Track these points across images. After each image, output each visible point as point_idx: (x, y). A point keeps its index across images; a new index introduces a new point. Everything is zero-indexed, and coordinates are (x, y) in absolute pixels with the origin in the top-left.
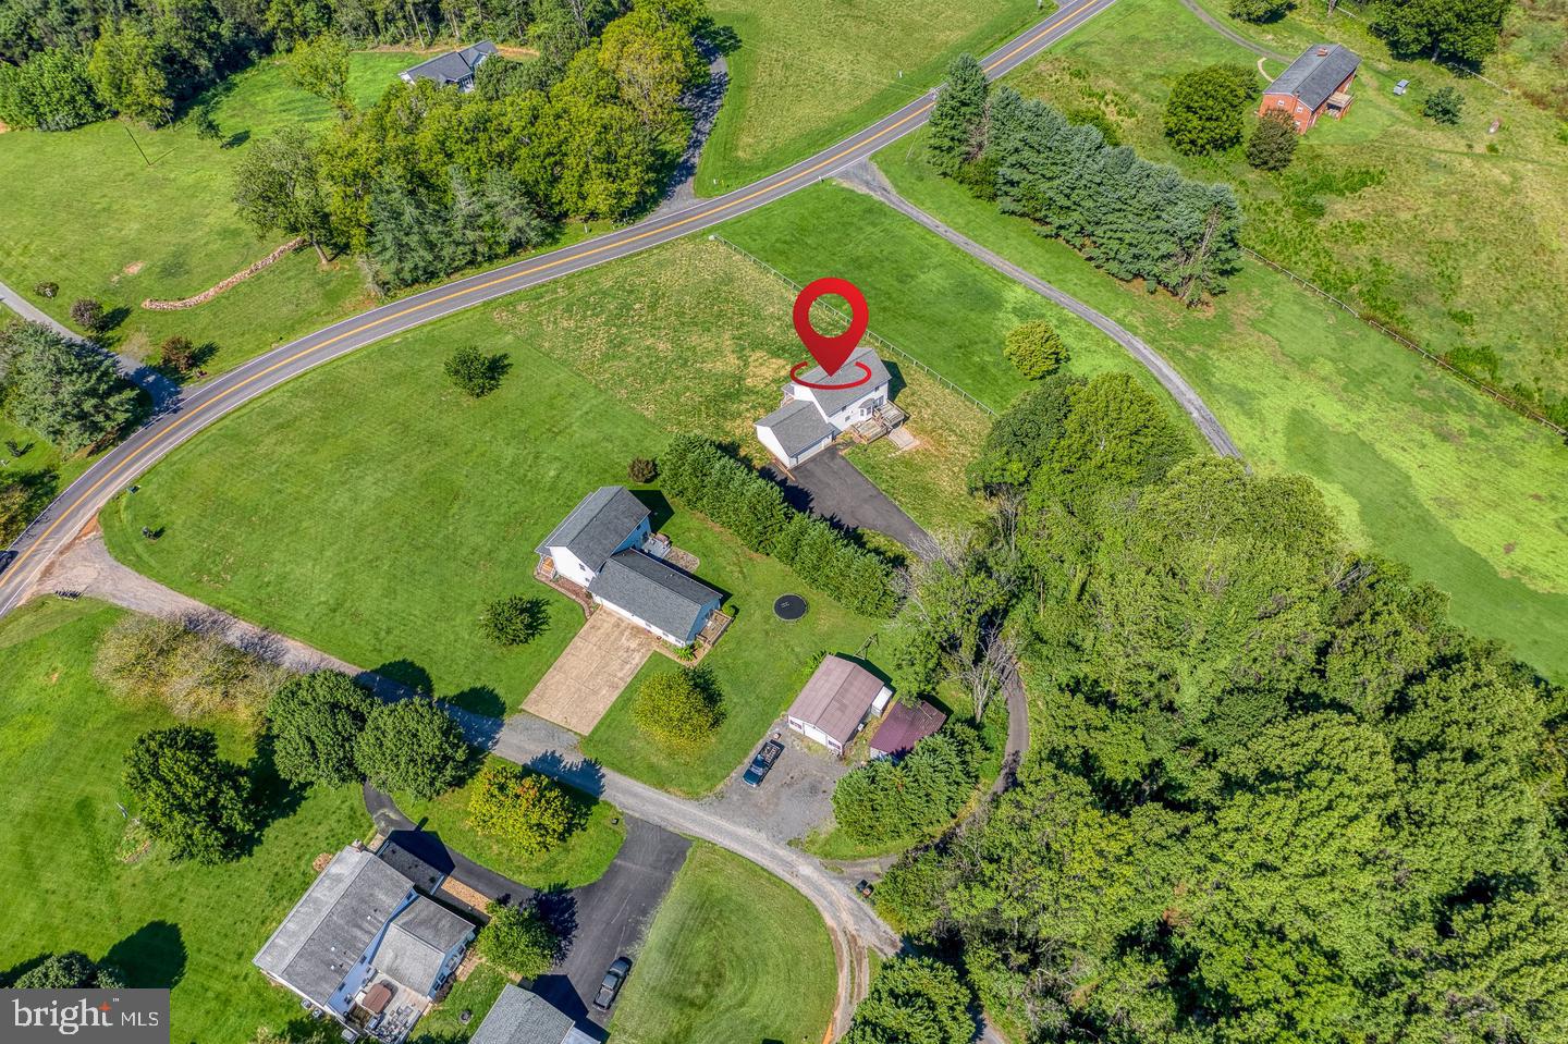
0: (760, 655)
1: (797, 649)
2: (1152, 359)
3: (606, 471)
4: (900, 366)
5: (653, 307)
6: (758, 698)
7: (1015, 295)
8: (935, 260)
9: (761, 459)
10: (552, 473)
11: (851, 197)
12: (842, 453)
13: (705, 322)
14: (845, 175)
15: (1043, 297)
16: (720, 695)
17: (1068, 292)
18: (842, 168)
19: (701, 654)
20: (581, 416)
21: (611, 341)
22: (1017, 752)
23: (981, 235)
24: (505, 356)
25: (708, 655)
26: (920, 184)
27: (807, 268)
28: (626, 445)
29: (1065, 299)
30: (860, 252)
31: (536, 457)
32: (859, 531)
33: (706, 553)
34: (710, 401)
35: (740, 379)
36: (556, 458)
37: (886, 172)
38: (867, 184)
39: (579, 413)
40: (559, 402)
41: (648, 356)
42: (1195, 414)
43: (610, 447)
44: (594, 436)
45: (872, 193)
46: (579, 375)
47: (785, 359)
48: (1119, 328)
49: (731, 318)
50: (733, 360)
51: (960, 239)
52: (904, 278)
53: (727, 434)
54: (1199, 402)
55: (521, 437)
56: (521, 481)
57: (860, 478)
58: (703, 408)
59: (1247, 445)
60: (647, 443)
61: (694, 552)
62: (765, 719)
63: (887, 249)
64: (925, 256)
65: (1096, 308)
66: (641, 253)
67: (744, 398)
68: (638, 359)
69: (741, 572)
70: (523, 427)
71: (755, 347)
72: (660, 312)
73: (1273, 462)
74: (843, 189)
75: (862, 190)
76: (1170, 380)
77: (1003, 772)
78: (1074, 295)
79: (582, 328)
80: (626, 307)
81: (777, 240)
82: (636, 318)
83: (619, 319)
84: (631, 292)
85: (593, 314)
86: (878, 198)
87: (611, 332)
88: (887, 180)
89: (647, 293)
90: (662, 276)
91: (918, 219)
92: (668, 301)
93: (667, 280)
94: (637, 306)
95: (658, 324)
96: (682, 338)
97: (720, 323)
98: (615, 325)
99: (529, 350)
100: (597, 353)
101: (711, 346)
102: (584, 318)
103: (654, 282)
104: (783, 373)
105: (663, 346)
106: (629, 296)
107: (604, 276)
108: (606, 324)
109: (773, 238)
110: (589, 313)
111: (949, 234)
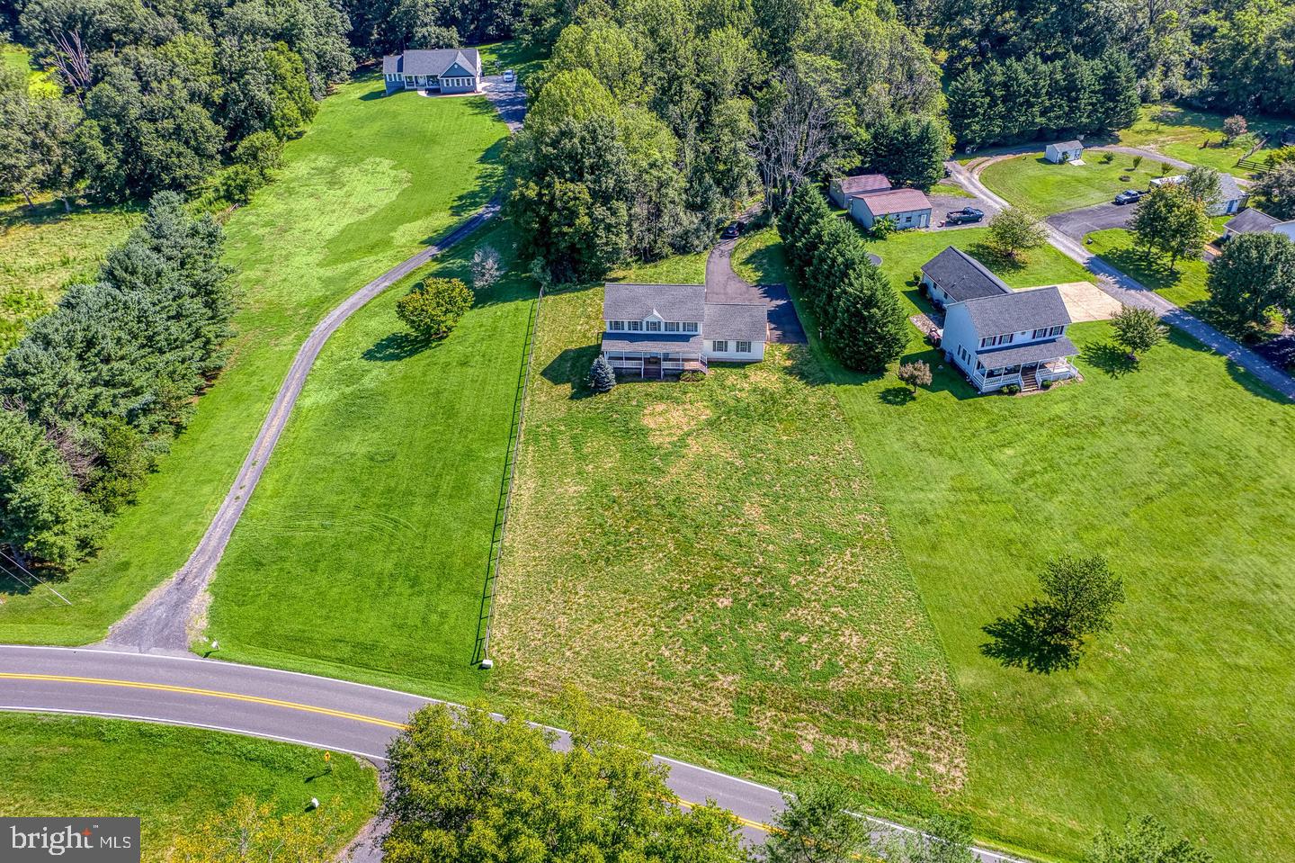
5: (706, 584)
8: (317, 461)
11: (233, 601)
14: (172, 639)
18: (154, 654)
21: (812, 564)
24: (988, 651)
26: (137, 560)
28: (901, 431)
29: (295, 375)
31: (1018, 480)
35: (712, 423)
36: (995, 464)
37: (126, 605)
38: (178, 605)
40: (948, 526)
43: (920, 439)
44: (932, 461)
45: (202, 588)
47: (638, 422)
49: (632, 502)
50: (694, 449)
51: (247, 475)
53: (786, 383)
55: (1028, 519)
56: (1051, 466)
65: (291, 358)
67: (731, 402)
68: (800, 514)
70: (1016, 526)
71: (651, 451)
72: (702, 566)
74: (214, 619)
75: (202, 600)
78: (281, 374)
79: (835, 616)
80: (741, 614)
81: (420, 593)
82: (746, 579)
83: (771, 594)
84: (708, 639)
85: (799, 632)
86: (211, 574)
87: (800, 579)
88: (149, 595)
89: (689, 617)
90: (636, 638)
91: (234, 519)
92: (674, 580)
93: (636, 625)
94: (725, 602)
95: (727, 550)
96: (720, 508)
97: (653, 502)
98: (785, 587)
99: (943, 634)
100: (848, 558)
101: (699, 477)
102: (817, 635)
103: (659, 635)
104: (660, 407)
105: (752, 511)
106: (718, 633)
107: (714, 719)
108: (796, 601)
109: (419, 603)
110: (803, 639)
111: (247, 482)
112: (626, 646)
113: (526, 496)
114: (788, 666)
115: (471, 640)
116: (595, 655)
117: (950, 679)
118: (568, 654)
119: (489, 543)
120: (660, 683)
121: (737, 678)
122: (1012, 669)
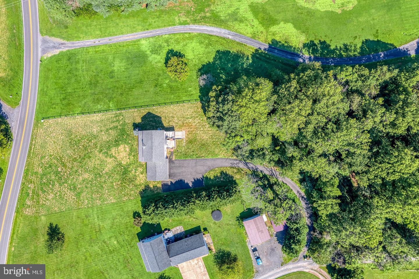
0: (225, 233)
1: (231, 223)
2: (201, 28)
3: (127, 228)
4: (151, 111)
5: (64, 165)
6: (237, 243)
7: (145, 45)
8: (110, 57)
9: (158, 183)
10: (115, 242)
11: (57, 59)
12: (174, 159)
13: (85, 155)
14: (44, 51)
15: (152, 37)
16: (229, 252)
17: (155, 28)
18: (40, 50)
19: (213, 247)
20: (98, 220)
21: (71, 189)
22: (298, 191)
23: (110, 32)
24: (51, 224)
25: (214, 246)
26: (69, 29)
27: (83, 102)
28: (121, 215)
29: (158, 31)
30: (88, 79)
31: (105, 242)
32: (205, 176)
33: (180, 223)
34: (123, 180)
35: (120, 164)
36: (110, 238)
37: (53, 35)
38: (54, 47)
39: (96, 219)
40: (86, 222)
41: (88, 183)
42: (230, 37)
43: (118, 220)
44: (109, 222)
45: (61, 50)
46: (79, 209)
47: (121, 144)
48: (182, 27)
49: (89, 146)
50: (109, 160)
51: (106, 40)
52: (111, 74)
53: (140, 185)
54: (227, 31)
55: (91, 241)
56: (111, 252)
57: (187, 161)
58: (124, 184)
59: (251, 33)
60: (125, 209)
61: (177, 226)
62: (244, 247)
63: (93, 68)
64: (106, 60)
65: (170, 25)
66: (31, 147)
67: (130, 169)
68: (86, 187)
69: (194, 218)
70: (89, 238)
71: (109, 148)
72: (69, 165)
73: (262, 32)
74: (51, 58)
75: (57, 52)
76: (213, 31)
77: (300, 199)
78: (159, 27)
79: (57, 193)
80: (57, 173)
81: (61, 101)
82: (65, 174)
83: (62, 180)
84: (50, 166)
85: (53, 186)
86: (65, 50)
87: (66, 186)
88: (58, 39)
89: (55, 162)
90: (50, 151)
91: (86, 46)
92: (65, 158)
93: (53, 151)
94: (59, 170)
95: (74, 170)
96: (87, 168)
97: (89, 151)
98: (64, 183)
99: (54, 215)
100: (73, 197)
101: (98, 162)
102: (52, 189)
103: (51, 156)
104: (128, 150)
105: (86, 176)
106: (52, 168)
107: (34, 168)
108: (60, 185)
109: (58, 101)
110: (51, 186)
111: (101, 42)
112: (47, 149)
113: (94, 118)
114: (44, 183)
115: (48, 116)
116: (46, 143)
117: (43, 215)
118: (46, 137)
119: (77, 113)
120: (40, 157)
121: (41, 172)
122: (47, 229)
